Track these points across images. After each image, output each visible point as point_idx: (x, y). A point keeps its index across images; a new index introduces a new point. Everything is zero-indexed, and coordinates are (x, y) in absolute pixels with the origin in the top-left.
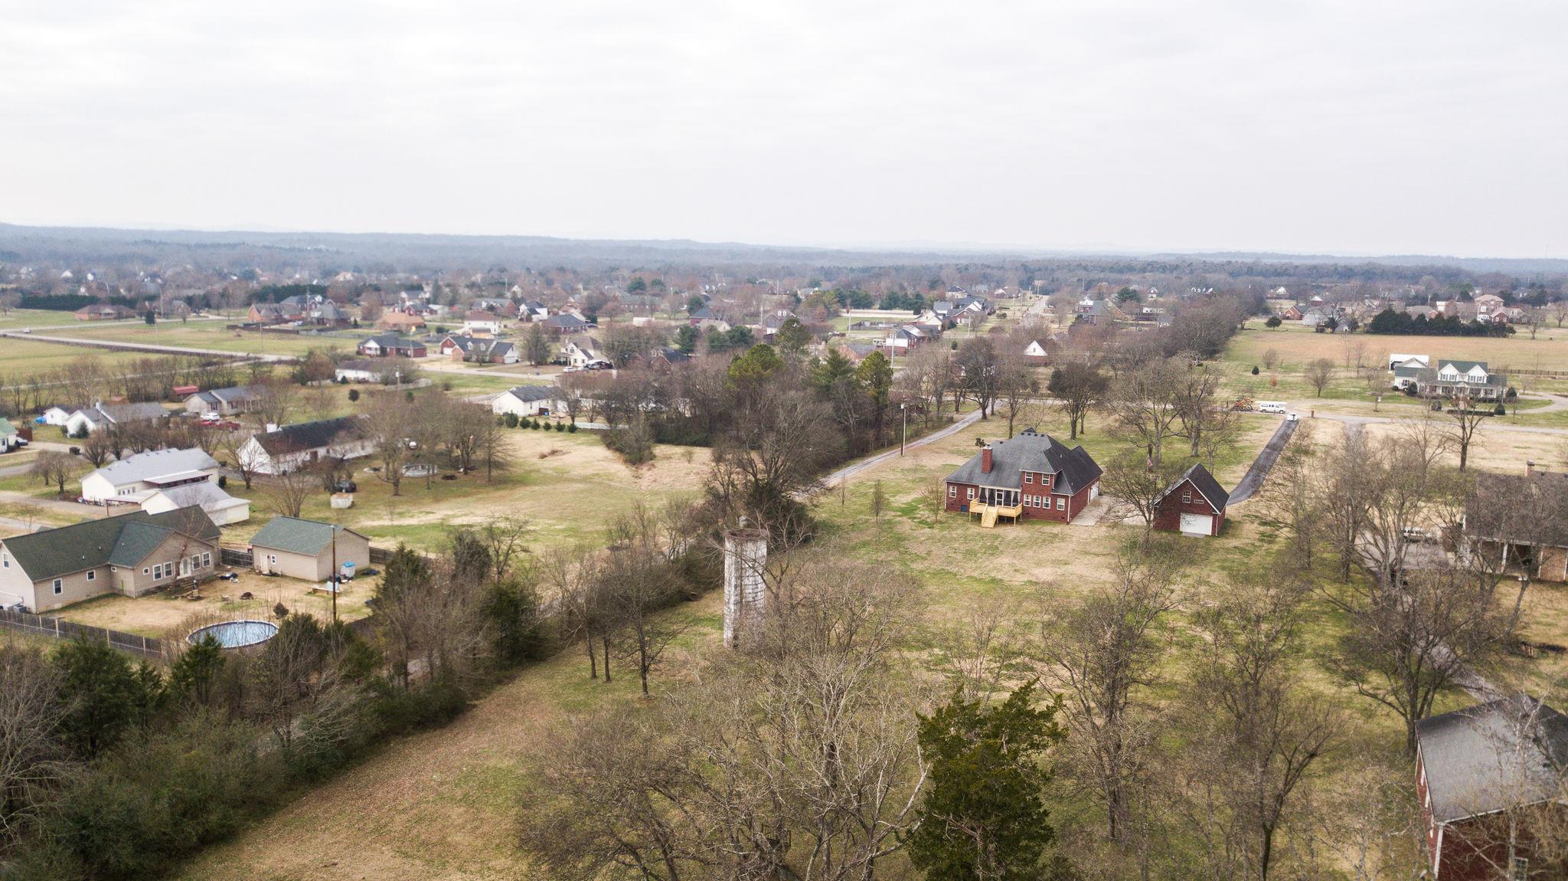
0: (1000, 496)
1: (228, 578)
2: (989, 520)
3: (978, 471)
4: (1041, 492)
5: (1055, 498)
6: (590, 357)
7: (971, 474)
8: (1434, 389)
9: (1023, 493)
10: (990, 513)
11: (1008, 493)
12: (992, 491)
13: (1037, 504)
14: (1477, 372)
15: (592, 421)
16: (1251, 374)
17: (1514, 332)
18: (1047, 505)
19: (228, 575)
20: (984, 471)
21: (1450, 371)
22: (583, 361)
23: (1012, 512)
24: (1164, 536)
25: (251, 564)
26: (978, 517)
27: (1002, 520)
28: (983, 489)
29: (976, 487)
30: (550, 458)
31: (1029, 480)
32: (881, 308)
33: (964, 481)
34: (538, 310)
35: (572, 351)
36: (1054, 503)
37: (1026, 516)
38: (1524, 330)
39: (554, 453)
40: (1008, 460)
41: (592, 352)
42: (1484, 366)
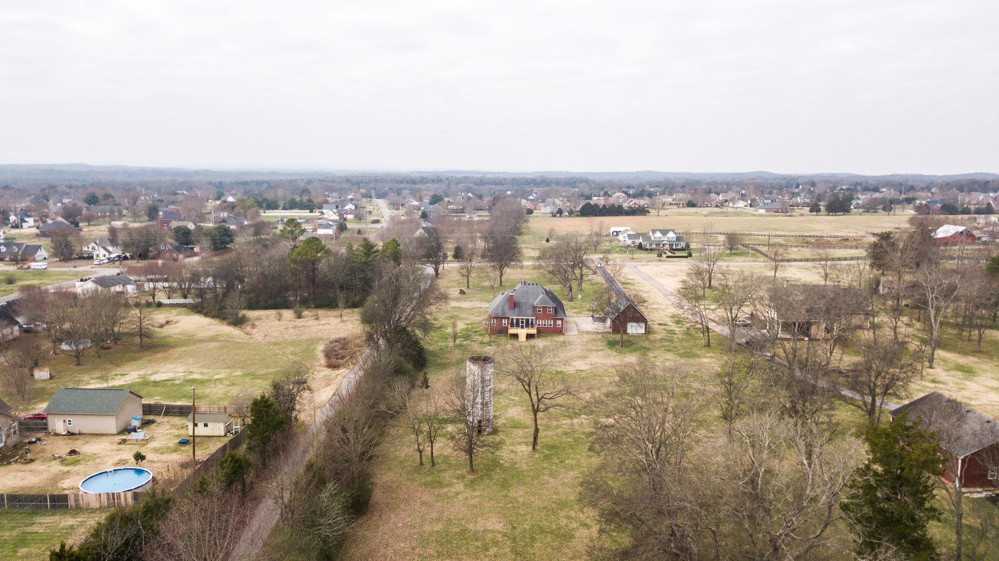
0: (522, 322)
1: (35, 442)
2: (522, 338)
3: (507, 308)
4: (548, 317)
5: (555, 320)
6: (110, 252)
7: (503, 310)
8: (651, 245)
9: (536, 319)
10: (522, 332)
11: (527, 320)
12: (517, 320)
13: (545, 325)
14: (671, 235)
15: (169, 298)
16: (545, 242)
17: (649, 212)
18: (551, 325)
19: (34, 440)
20: (510, 308)
21: (658, 235)
22: (104, 256)
23: (533, 331)
24: (618, 337)
25: (46, 429)
26: (515, 336)
27: (529, 336)
28: (512, 319)
29: (508, 318)
30: (167, 327)
31: (540, 311)
32: (284, 209)
33: (500, 315)
34: (26, 219)
35: (93, 248)
36: (555, 323)
37: (541, 333)
38: (654, 211)
39: (168, 322)
40: (523, 300)
41: (110, 248)
42: (673, 231)
